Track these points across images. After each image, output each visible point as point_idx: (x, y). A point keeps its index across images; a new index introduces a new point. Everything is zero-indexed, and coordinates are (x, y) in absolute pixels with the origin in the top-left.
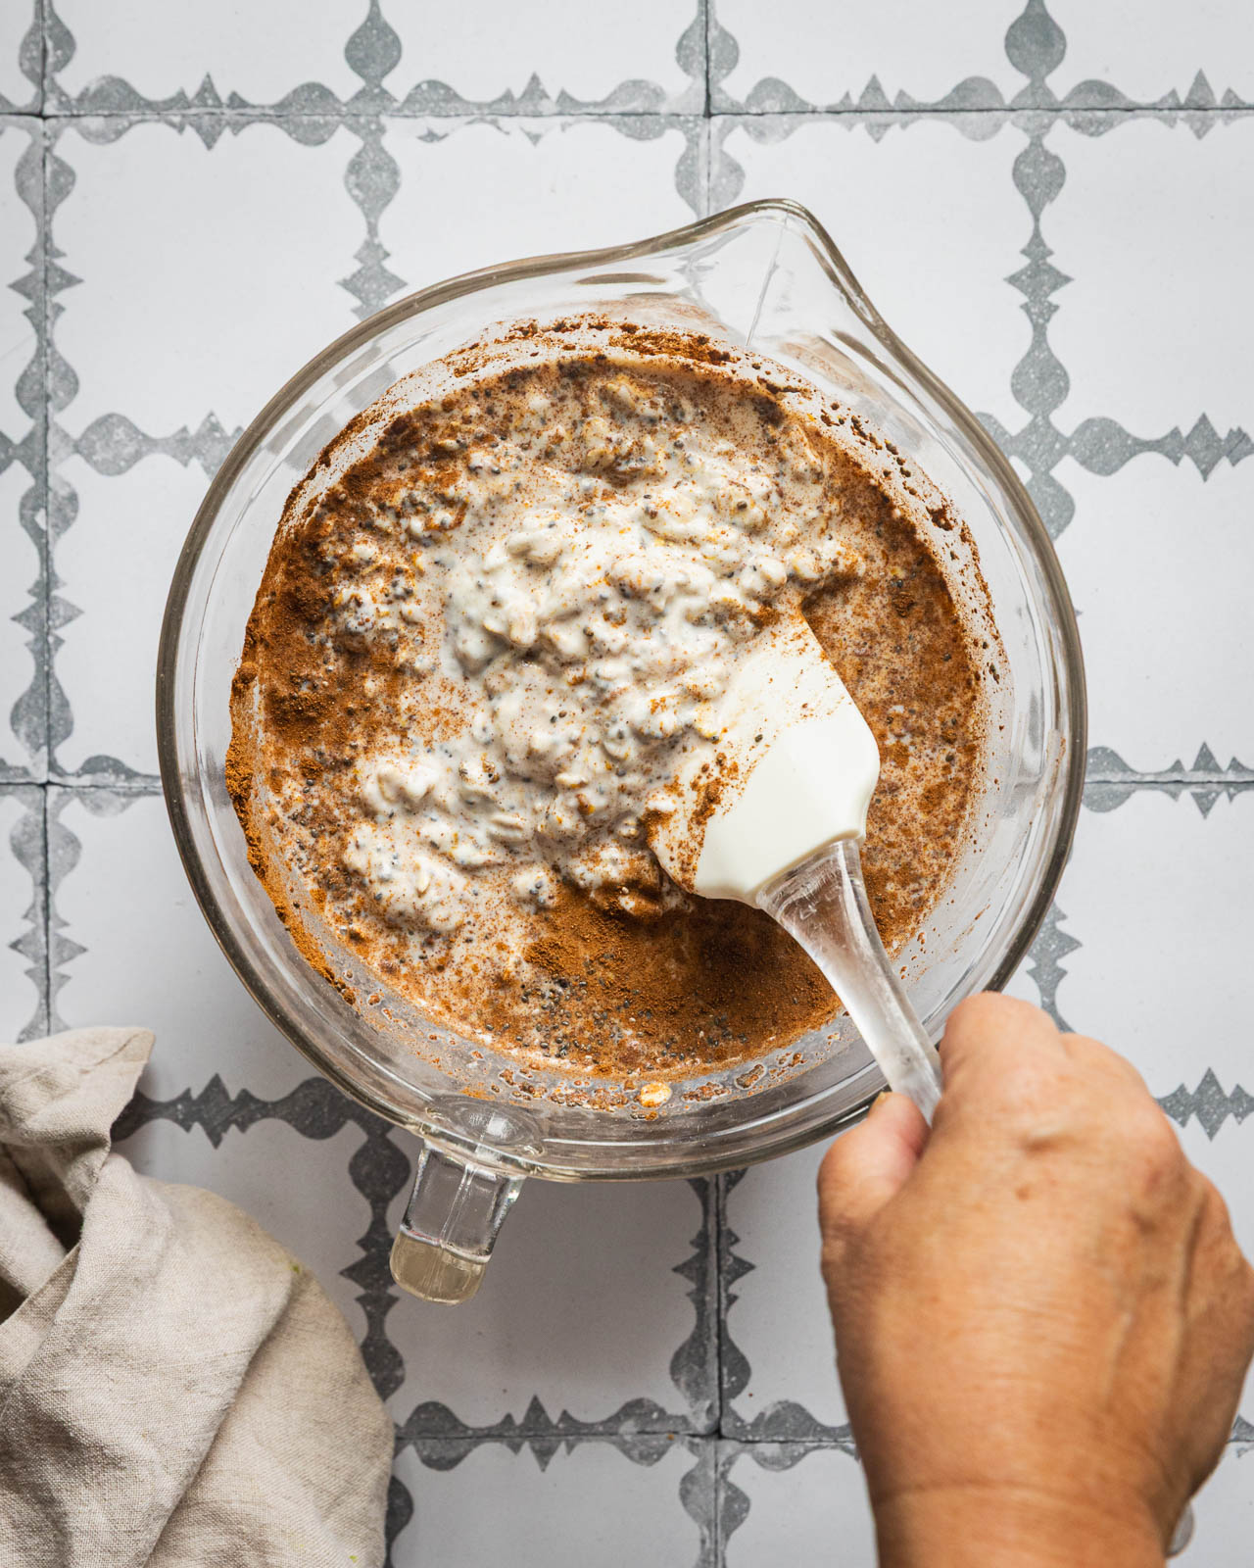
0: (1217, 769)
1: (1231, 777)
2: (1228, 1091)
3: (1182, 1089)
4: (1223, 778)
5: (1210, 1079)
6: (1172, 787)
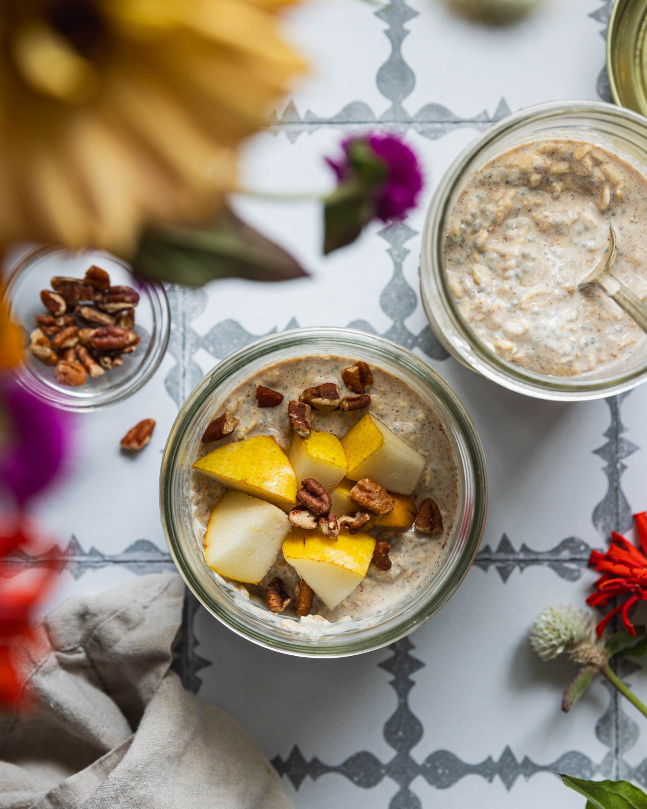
0: (512, 551)
1: (522, 556)
2: (520, 760)
3: (490, 759)
4: (516, 557)
5: (508, 753)
6: (483, 563)
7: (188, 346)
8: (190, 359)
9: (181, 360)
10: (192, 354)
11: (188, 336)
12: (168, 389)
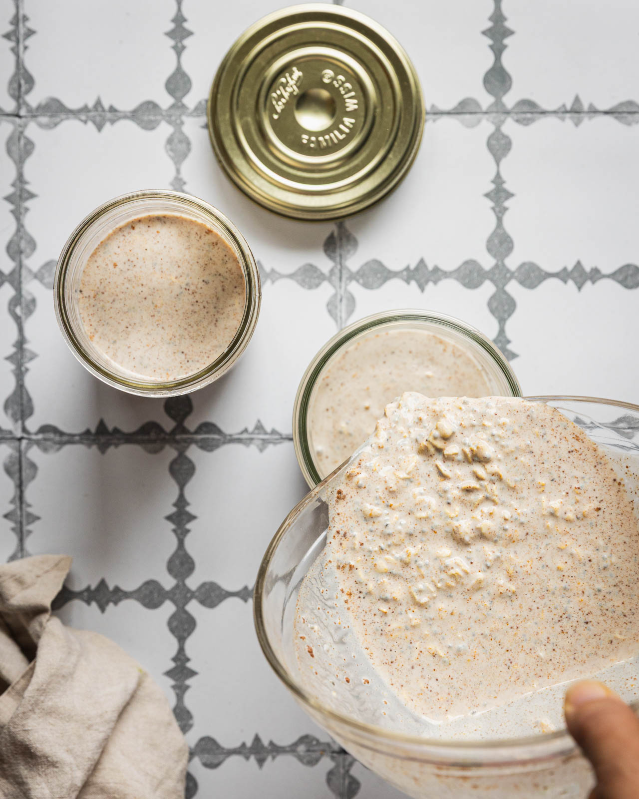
7: (344, 279)
8: (346, 289)
9: (338, 290)
10: (346, 285)
11: (344, 272)
12: (330, 311)
